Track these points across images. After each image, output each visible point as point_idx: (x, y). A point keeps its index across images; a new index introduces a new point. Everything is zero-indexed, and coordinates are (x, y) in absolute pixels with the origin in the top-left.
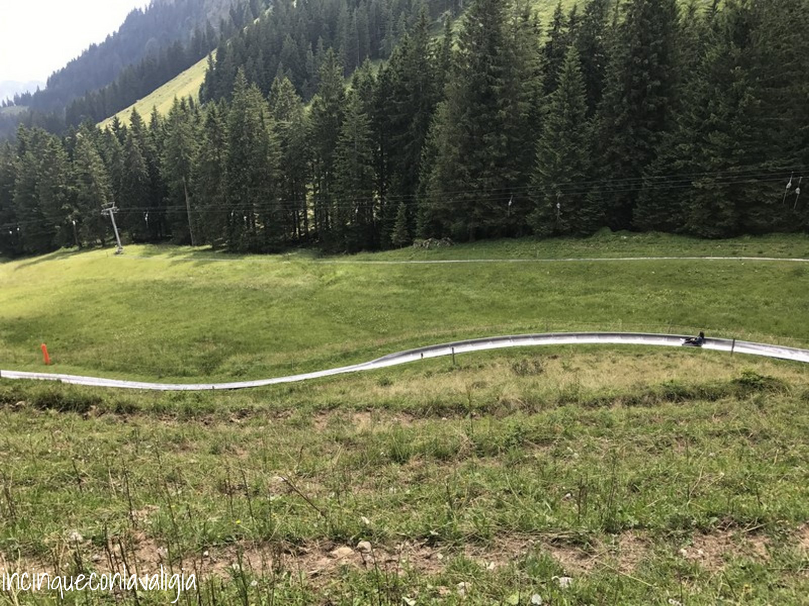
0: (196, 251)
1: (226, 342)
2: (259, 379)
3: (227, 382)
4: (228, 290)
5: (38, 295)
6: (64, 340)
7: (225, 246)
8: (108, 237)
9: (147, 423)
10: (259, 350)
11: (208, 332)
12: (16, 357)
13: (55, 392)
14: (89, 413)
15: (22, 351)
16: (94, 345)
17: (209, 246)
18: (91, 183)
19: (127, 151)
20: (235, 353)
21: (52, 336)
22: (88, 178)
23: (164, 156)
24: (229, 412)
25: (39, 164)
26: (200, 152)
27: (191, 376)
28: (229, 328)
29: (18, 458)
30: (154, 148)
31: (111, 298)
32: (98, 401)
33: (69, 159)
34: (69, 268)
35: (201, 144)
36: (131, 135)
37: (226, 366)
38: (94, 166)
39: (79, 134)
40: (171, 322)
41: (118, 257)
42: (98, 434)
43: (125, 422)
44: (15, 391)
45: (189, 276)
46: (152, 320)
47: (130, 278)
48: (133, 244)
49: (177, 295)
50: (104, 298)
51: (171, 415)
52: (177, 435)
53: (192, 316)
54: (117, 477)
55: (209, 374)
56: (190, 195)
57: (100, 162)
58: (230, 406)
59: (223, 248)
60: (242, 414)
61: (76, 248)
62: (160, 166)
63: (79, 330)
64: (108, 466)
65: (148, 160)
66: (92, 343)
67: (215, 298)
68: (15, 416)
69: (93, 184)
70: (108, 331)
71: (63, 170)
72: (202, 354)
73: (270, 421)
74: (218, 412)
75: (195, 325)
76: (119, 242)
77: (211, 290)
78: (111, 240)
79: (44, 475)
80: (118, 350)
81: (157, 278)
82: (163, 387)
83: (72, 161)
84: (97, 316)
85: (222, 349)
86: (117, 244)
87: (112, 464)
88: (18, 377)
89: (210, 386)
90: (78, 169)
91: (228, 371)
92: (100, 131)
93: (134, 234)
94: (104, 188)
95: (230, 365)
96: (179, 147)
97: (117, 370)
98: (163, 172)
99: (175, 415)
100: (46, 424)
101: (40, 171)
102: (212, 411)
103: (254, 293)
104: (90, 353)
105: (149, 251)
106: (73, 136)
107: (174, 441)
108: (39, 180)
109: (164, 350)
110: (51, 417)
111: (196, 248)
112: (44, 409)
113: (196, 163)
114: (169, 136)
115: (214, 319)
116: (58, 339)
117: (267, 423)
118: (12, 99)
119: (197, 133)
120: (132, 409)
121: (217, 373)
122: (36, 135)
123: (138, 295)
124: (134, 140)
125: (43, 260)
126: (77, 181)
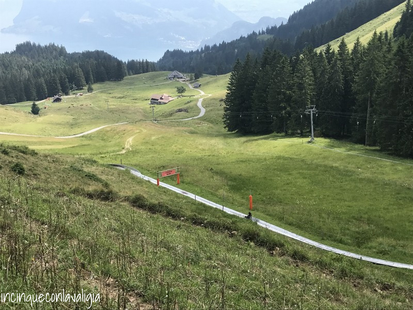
0: (367, 149)
1: (377, 225)
2: (399, 262)
3: (372, 257)
4: (386, 184)
5: (254, 162)
6: (264, 196)
7: (391, 150)
8: (306, 129)
9: (312, 272)
10: (403, 238)
11: (364, 214)
12: (233, 200)
13: (256, 231)
14: (274, 252)
15: (237, 197)
16: (282, 204)
17: (378, 148)
18: (302, 90)
19: (332, 69)
20: (383, 236)
21: (257, 191)
22: (301, 87)
23: (358, 76)
24: (375, 282)
25: (272, 74)
26: (386, 74)
27: (346, 244)
28: (381, 215)
29: (230, 270)
30: (351, 68)
31: (299, 173)
32: (282, 246)
33: (292, 72)
34: (276, 147)
35: (388, 69)
36: (337, 58)
37: (374, 244)
38: (307, 79)
39: (302, 55)
40: (338, 199)
41: (309, 145)
42: (279, 269)
43: (297, 266)
44: (233, 223)
45: (358, 168)
46: (324, 196)
47: (315, 161)
48: (322, 137)
49: (346, 181)
50: (294, 172)
51: (330, 271)
52: (333, 288)
53: (354, 199)
54: (288, 305)
55: (359, 247)
56: (372, 106)
57: (311, 76)
58: (376, 278)
59: (389, 150)
60: (385, 287)
61: (283, 134)
62: (353, 82)
63: (274, 191)
64: (284, 295)
65: (346, 77)
66: (281, 202)
67: (375, 188)
68: (230, 240)
69: (304, 91)
70: (293, 196)
71: (286, 79)
72: (357, 230)
73: (407, 300)
74: (367, 280)
75: (355, 205)
76: (313, 134)
77: (373, 182)
78: (308, 132)
79: (243, 287)
80: (297, 212)
81: (334, 165)
82: (324, 247)
83: (293, 74)
84: (288, 184)
85: (373, 230)
86: (311, 135)
87: (286, 295)
88: (232, 214)
89: (358, 256)
90: (296, 80)
91: (375, 248)
92: (316, 53)
93: (324, 130)
94: (310, 95)
95: (377, 244)
96: (371, 69)
97: (293, 225)
98: (354, 87)
99: (332, 272)
100: (248, 252)
101: (272, 79)
102: (362, 278)
103: (407, 192)
104: (278, 208)
105: (332, 144)
106: (298, 57)
107: (331, 292)
108: (269, 85)
109: (329, 220)
110: (251, 247)
111: (368, 147)
112: (247, 241)
113: (381, 83)
114: (365, 61)
115: (371, 205)
116: (260, 194)
117: (405, 301)
118: (265, 30)
119: (387, 60)
120: (303, 258)
121: (366, 248)
122: (275, 54)
123: (318, 175)
124: (338, 62)
125: (262, 139)
126: (294, 87)
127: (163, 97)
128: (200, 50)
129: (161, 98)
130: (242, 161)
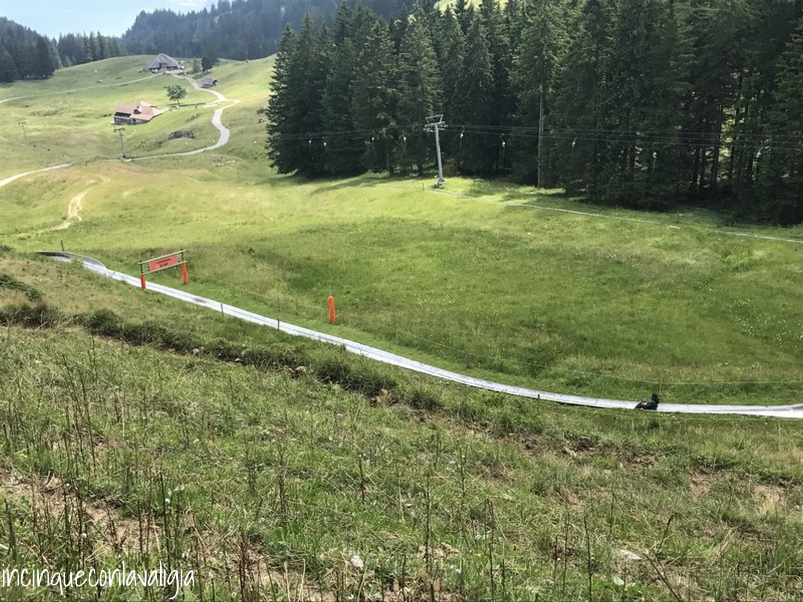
0: (541, 194)
1: (565, 334)
2: (606, 398)
3: (558, 393)
4: (578, 258)
5: (333, 232)
6: (355, 295)
7: (585, 192)
8: (428, 163)
9: (449, 428)
10: (612, 354)
11: (541, 315)
12: (298, 307)
13: (342, 362)
14: (379, 399)
15: (305, 301)
16: (390, 308)
17: (560, 190)
18: (416, 86)
19: (471, 43)
20: (574, 351)
21: (342, 287)
22: (414, 80)
23: (519, 53)
24: (563, 438)
25: (358, 55)
26: (571, 49)
27: (510, 373)
28: (572, 314)
29: (294, 439)
30: (506, 40)
31: (420, 247)
32: (392, 385)
33: (395, 50)
34: (374, 199)
35: (574, 38)
36: (478, 20)
37: (560, 369)
38: (425, 63)
39: (411, 16)
40: (492, 291)
41: (436, 192)
42: (388, 429)
43: (422, 420)
44: (297, 351)
45: (526, 230)
46: (468, 286)
47: (448, 222)
48: (459, 175)
49: (506, 256)
50: (411, 246)
51: (481, 425)
52: (489, 454)
53: (522, 289)
54: (406, 494)
55: (534, 376)
56: (546, 112)
57: (432, 58)
58: (566, 429)
59: (581, 194)
60: (583, 446)
61: (386, 174)
62: (511, 66)
63: (375, 284)
64: (397, 476)
65: (496, 57)
66: (389, 305)
67: (558, 266)
68: (294, 383)
69: (420, 88)
70: (409, 292)
71: (386, 65)
72: (530, 344)
73: (621, 465)
74: (548, 434)
75: (524, 301)
76: (441, 172)
77: (554, 255)
78: (432, 167)
79: (321, 468)
80: (419, 320)
81: (483, 227)
82: (471, 381)
83: (397, 53)
84: (399, 269)
85: (558, 344)
86: (437, 174)
87: (403, 475)
88: (297, 334)
89: (534, 394)
90: (404, 65)
91: (563, 376)
92: (439, 12)
93: (462, 163)
94: (433, 94)
95: (567, 369)
96: (542, 41)
97: (414, 346)
98: (513, 77)
99: (486, 425)
100: (328, 403)
101: (358, 65)
102: (539, 432)
103: (616, 269)
104: (384, 317)
105: (477, 189)
106: (404, 19)
107: (484, 462)
108: (354, 78)
109: (479, 331)
110: (334, 394)
111: (543, 191)
112: (327, 382)
113: (562, 65)
114: (530, 24)
115: (552, 298)
116: (348, 292)
117: (616, 467)
119: (571, 20)
120: (432, 405)
121: (547, 377)
122: (360, 15)
123: (454, 249)
124: (482, 28)
125: (345, 185)
126: (400, 81)
127: (140, 110)
128: (209, 10)
129: (136, 112)
130: (311, 231)
